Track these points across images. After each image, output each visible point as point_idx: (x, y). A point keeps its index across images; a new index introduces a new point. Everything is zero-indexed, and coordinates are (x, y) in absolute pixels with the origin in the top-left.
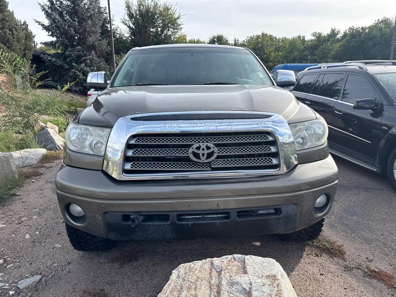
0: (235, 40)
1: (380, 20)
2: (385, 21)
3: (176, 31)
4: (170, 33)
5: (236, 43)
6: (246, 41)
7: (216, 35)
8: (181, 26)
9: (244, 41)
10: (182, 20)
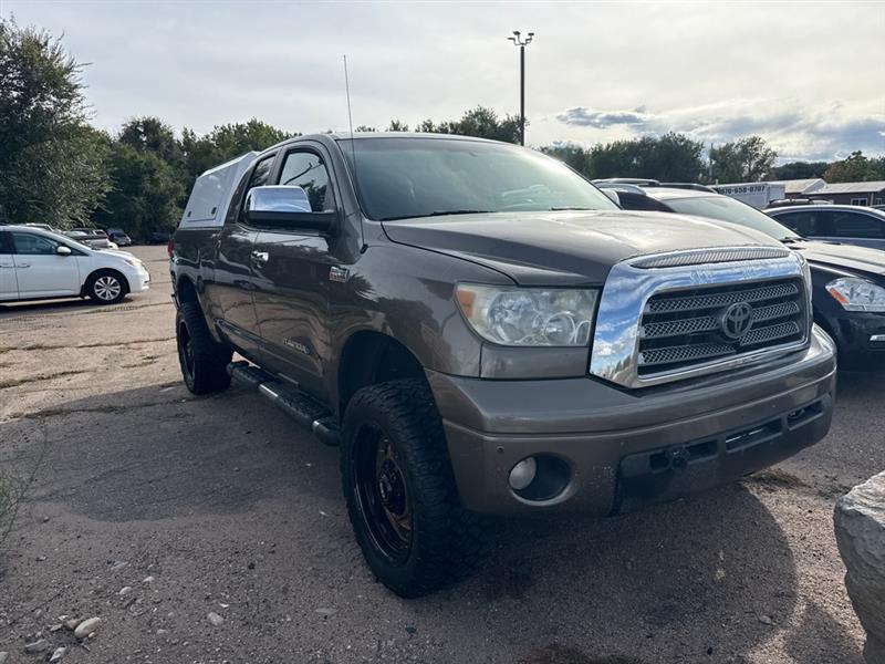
0: (185, 133)
1: (473, 112)
2: (481, 114)
3: (65, 101)
4: (48, 105)
5: (189, 140)
6: (211, 136)
7: (140, 117)
8: (79, 91)
9: (207, 137)
10: (79, 75)
